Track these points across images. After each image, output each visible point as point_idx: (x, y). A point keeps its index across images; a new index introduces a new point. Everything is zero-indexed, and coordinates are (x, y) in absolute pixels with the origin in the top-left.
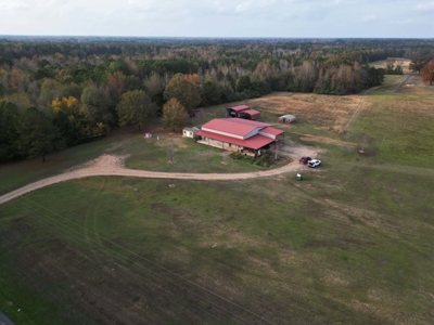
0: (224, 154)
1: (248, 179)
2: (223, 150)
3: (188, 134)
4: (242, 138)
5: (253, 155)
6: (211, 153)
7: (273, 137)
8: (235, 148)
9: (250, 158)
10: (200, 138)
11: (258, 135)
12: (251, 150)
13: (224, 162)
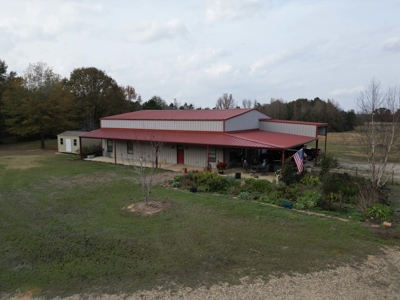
3: (68, 144)
4: (218, 126)
6: (107, 178)
13: (141, 206)
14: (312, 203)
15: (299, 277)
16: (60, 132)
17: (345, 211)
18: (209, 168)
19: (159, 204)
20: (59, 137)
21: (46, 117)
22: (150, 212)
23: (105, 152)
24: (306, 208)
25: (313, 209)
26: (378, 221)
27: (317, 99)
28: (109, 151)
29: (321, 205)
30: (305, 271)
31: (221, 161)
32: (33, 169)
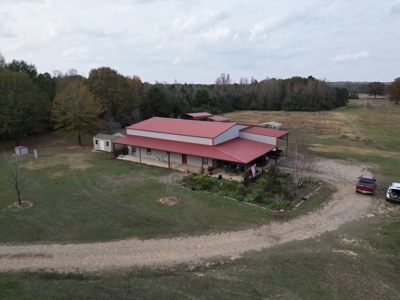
0: (167, 179)
1: (246, 260)
2: (169, 171)
3: (102, 144)
4: (209, 142)
5: (239, 179)
6: (141, 178)
7: (272, 141)
8: (195, 167)
9: (231, 186)
10: (125, 152)
11: (238, 139)
12: (232, 167)
13: (167, 199)
14: (252, 199)
15: (233, 233)
16: (94, 134)
17: (267, 203)
18: (203, 171)
19: (175, 198)
20: (95, 139)
21: (84, 124)
22: (172, 204)
23: (130, 152)
24: (249, 201)
25: (253, 202)
26: (278, 209)
27: (310, 77)
28: (134, 151)
29: (259, 200)
30: (236, 231)
31: (211, 165)
32: (89, 169)
